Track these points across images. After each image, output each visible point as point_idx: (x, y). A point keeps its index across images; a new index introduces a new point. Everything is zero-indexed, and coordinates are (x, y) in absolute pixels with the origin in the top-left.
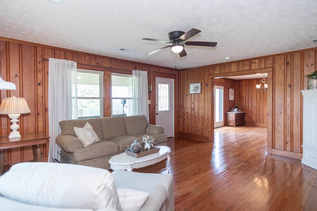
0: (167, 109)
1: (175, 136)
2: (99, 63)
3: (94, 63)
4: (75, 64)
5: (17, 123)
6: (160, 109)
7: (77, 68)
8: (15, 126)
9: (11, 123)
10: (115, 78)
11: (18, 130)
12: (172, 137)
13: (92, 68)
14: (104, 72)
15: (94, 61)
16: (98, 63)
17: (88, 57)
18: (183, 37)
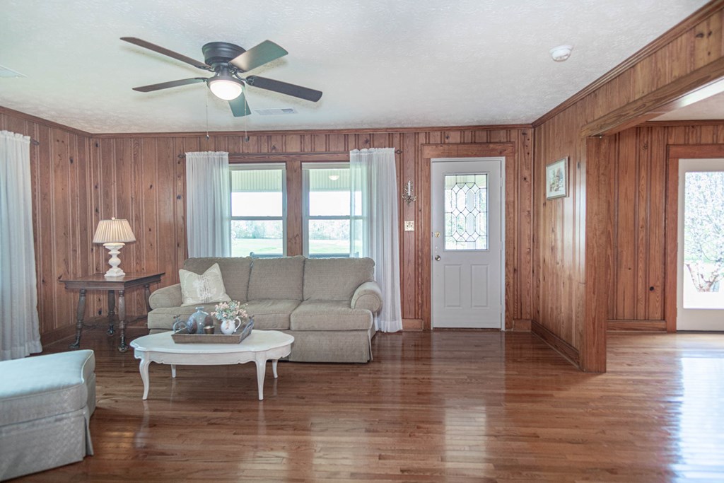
0: (481, 244)
1: (506, 328)
2: (277, 147)
3: (266, 149)
4: (226, 155)
5: (118, 256)
6: (450, 245)
7: (230, 163)
8: (115, 261)
9: (111, 256)
10: (315, 174)
11: (119, 266)
12: (498, 330)
13: (262, 159)
14: (284, 164)
15: (266, 144)
16: (274, 148)
17: (255, 138)
18: (240, 61)
